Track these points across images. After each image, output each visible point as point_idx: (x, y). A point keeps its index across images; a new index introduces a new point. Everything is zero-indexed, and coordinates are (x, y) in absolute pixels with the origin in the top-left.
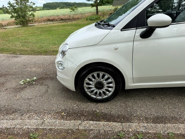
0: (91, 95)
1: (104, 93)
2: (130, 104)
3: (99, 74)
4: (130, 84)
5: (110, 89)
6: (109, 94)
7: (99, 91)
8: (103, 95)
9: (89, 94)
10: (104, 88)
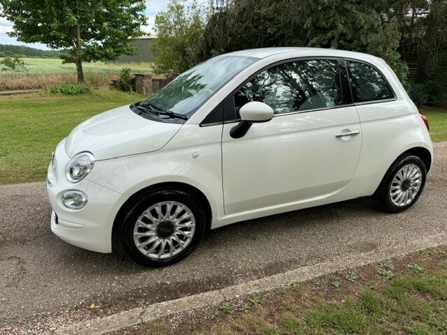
0: (148, 254)
1: (175, 243)
2: (222, 255)
3: (166, 206)
4: (220, 218)
5: (186, 233)
6: (183, 244)
7: (164, 241)
8: (172, 248)
9: (145, 252)
10: (175, 234)
